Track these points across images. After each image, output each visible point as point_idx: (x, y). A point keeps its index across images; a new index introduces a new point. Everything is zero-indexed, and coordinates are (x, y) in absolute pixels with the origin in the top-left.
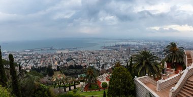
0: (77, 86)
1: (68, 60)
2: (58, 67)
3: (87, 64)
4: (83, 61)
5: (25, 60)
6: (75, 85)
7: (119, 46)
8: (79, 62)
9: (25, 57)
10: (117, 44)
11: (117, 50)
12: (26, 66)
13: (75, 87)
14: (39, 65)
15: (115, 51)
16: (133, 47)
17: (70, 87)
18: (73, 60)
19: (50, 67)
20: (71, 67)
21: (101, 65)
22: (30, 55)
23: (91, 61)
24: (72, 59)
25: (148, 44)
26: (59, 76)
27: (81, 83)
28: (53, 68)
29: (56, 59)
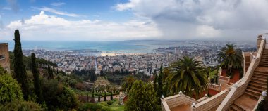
0: (114, 97)
1: (114, 64)
2: (102, 72)
3: (136, 69)
4: (131, 66)
5: (67, 61)
6: (111, 96)
7: (174, 48)
8: (127, 67)
9: (68, 58)
10: (172, 46)
11: (172, 53)
12: (68, 67)
13: (112, 98)
14: (81, 68)
15: (170, 55)
16: (191, 50)
17: (105, 96)
18: (120, 65)
19: (93, 71)
20: (117, 72)
21: (153, 71)
22: (73, 56)
23: (141, 66)
24: (119, 63)
25: (207, 46)
26: (102, 82)
27: (121, 93)
28: (96, 73)
29: (100, 62)
